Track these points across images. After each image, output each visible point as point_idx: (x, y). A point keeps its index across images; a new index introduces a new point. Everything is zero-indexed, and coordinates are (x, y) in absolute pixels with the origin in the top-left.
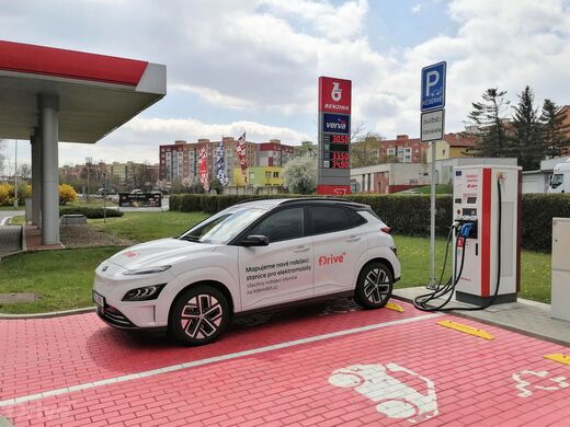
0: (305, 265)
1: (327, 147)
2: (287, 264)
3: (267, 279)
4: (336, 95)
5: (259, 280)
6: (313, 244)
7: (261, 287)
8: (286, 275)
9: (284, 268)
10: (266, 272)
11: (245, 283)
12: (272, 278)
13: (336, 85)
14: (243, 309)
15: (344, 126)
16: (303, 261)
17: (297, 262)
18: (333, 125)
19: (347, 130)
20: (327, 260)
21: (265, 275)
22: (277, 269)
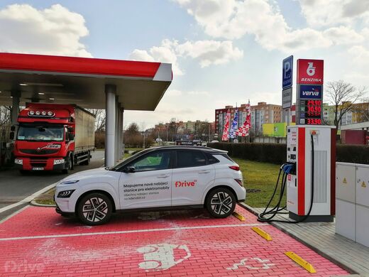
0: (165, 186)
1: (303, 109)
2: (152, 184)
3: (137, 192)
4: (311, 72)
5: (132, 193)
6: (172, 173)
7: (134, 196)
8: (152, 191)
9: (149, 187)
10: (137, 188)
11: (122, 193)
12: (141, 192)
13: (311, 65)
14: (122, 208)
15: (317, 94)
16: (164, 184)
17: (158, 184)
18: (308, 93)
19: (320, 96)
20: (181, 184)
21: (136, 190)
22: (144, 187)
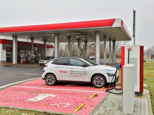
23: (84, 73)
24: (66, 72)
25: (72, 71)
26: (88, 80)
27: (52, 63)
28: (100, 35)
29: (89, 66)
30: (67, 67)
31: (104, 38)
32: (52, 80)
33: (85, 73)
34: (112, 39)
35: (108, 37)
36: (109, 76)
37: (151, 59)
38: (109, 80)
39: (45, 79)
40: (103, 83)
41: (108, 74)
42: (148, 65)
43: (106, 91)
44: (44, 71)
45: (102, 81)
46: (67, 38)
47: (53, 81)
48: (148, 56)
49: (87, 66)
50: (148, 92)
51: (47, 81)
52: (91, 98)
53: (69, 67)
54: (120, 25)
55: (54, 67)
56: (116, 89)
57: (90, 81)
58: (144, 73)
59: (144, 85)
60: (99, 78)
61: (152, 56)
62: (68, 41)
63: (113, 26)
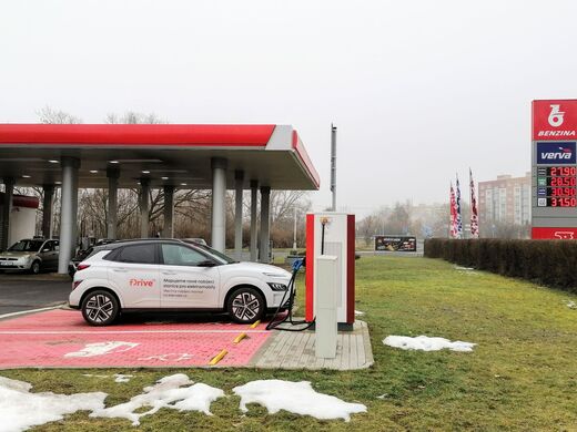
1: (543, 182)
4: (556, 120)
13: (555, 108)
15: (568, 156)
18: (551, 156)
19: (574, 159)
23: (206, 285)
24: (150, 284)
25: (171, 281)
26: (217, 302)
27: (105, 258)
28: (225, 170)
29: (221, 264)
30: (154, 270)
31: (238, 179)
32: (106, 308)
33: (209, 285)
34: (259, 184)
35: (247, 178)
36: (273, 289)
37: (377, 249)
38: (274, 300)
39: (81, 306)
40: (257, 311)
41: (270, 284)
42: (367, 269)
43: (267, 329)
44: (77, 283)
45: (256, 303)
46: (105, 173)
47: (110, 313)
48: (368, 241)
49: (214, 265)
50: (365, 324)
51: (88, 311)
52: (236, 341)
53: (159, 270)
54: (288, 146)
55: (110, 270)
56: (291, 322)
57: (221, 305)
58: (356, 288)
59: (356, 312)
60: (247, 296)
61: (377, 240)
62: (107, 184)
63: (269, 148)
